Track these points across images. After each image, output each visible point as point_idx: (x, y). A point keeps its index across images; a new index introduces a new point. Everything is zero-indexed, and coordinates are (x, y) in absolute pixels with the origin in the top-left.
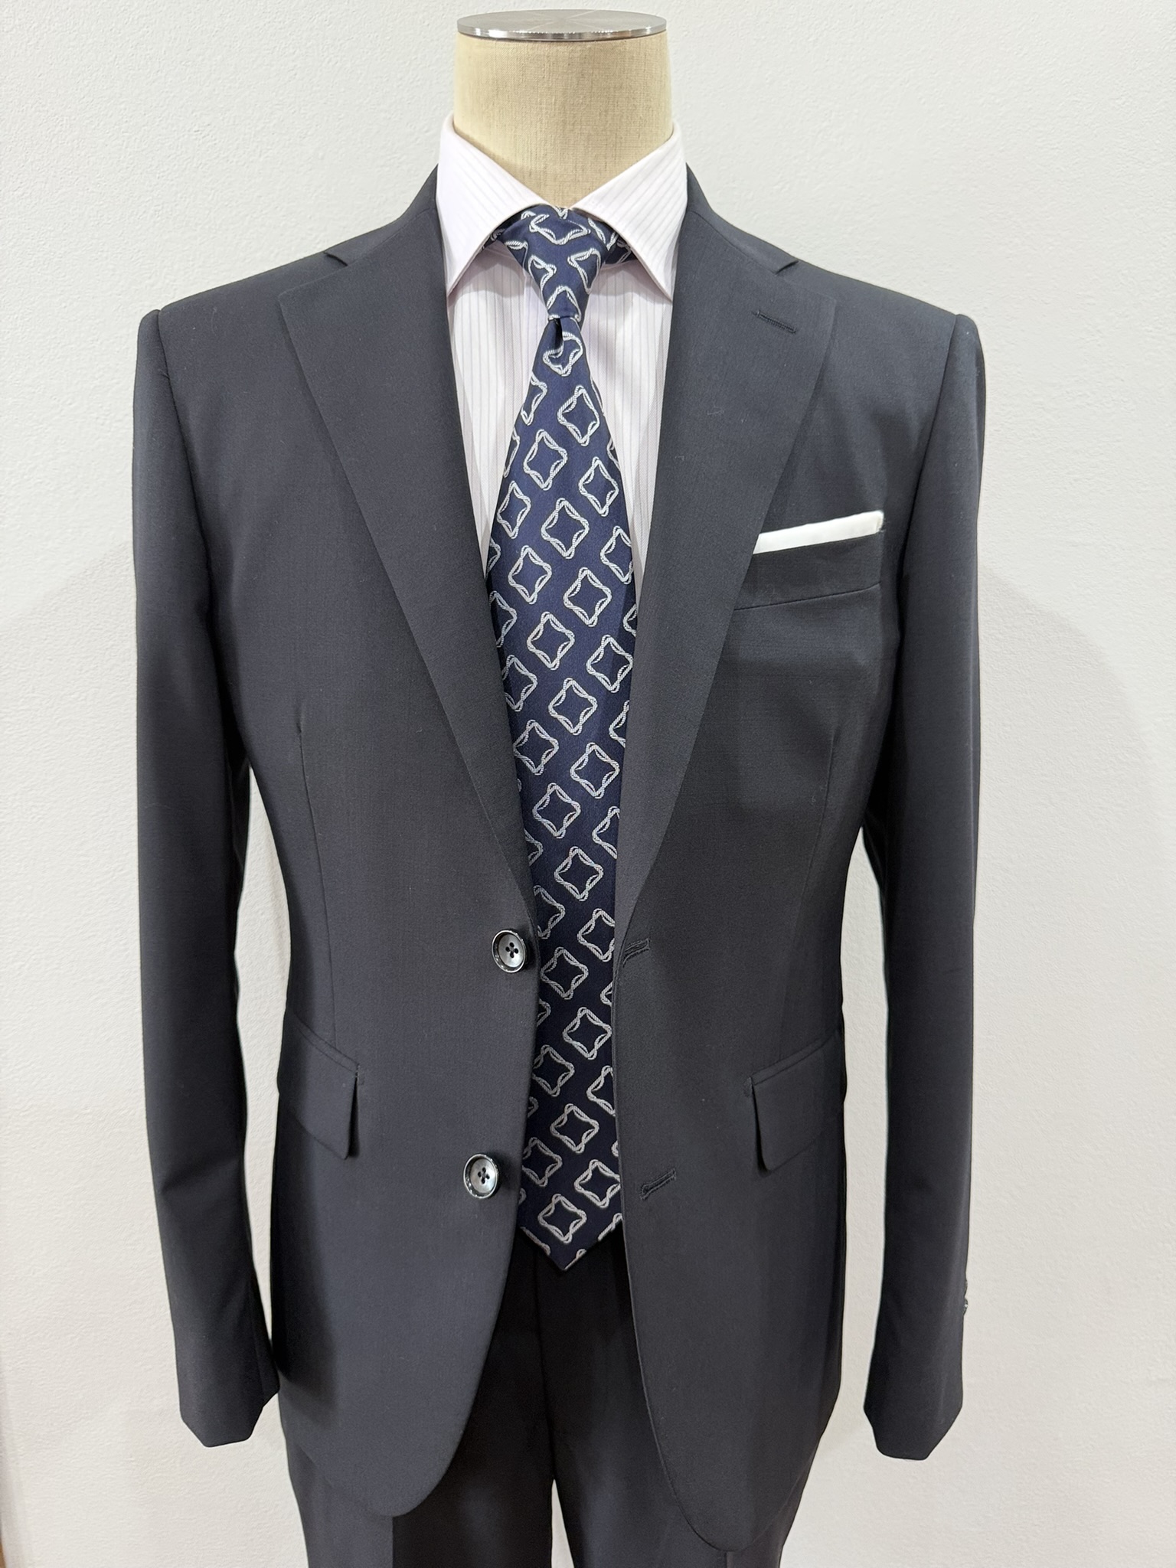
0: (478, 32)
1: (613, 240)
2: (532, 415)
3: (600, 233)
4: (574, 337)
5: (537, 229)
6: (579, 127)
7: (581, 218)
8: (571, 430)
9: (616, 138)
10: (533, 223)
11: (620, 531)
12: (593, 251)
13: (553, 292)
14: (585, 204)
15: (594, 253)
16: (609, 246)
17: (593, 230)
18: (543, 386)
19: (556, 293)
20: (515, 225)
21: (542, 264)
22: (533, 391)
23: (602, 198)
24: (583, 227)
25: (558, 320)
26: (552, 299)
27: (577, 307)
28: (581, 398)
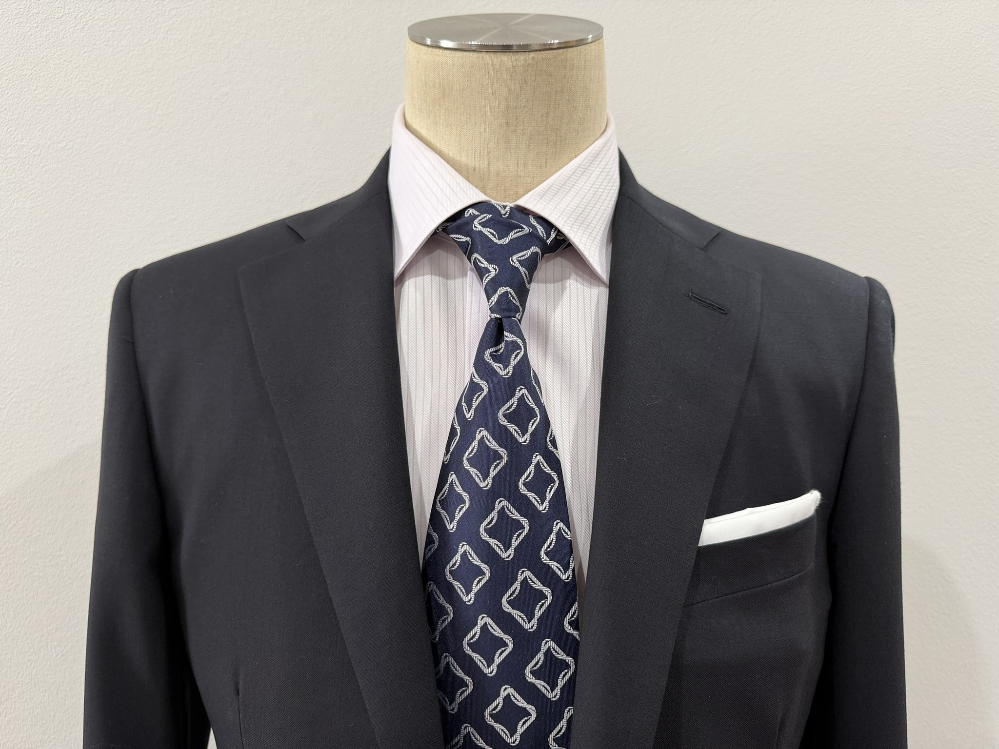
0: (429, 41)
1: (553, 235)
2: (472, 411)
3: (540, 230)
4: (515, 339)
5: (480, 228)
6: (522, 128)
7: (523, 216)
8: (512, 430)
9: (556, 136)
10: (476, 222)
11: (561, 525)
12: (534, 249)
13: (495, 292)
14: (527, 202)
15: (535, 250)
16: (549, 241)
17: (534, 227)
18: (483, 384)
19: (498, 293)
20: (459, 222)
21: (484, 264)
22: (473, 388)
23: (542, 195)
24: (524, 226)
25: (500, 319)
26: (495, 298)
27: (519, 305)
28: (522, 399)
